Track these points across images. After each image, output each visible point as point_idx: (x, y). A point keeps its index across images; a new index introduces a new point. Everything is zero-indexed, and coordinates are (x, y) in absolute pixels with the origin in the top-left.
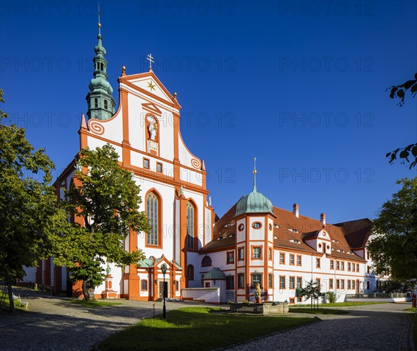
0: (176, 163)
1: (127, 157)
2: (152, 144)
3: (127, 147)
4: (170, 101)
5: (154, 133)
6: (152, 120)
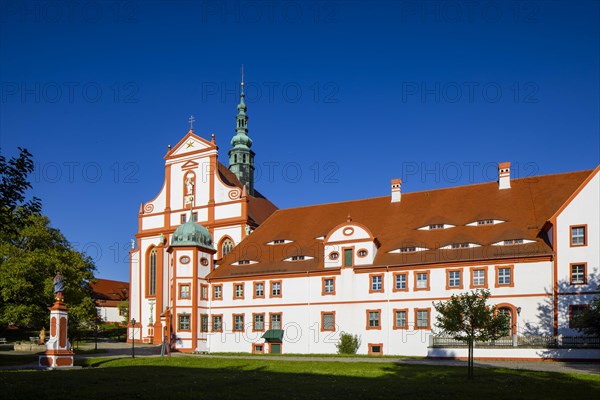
0: (212, 205)
1: (167, 221)
2: (188, 198)
3: (168, 212)
4: (207, 146)
5: (190, 187)
6: (190, 176)
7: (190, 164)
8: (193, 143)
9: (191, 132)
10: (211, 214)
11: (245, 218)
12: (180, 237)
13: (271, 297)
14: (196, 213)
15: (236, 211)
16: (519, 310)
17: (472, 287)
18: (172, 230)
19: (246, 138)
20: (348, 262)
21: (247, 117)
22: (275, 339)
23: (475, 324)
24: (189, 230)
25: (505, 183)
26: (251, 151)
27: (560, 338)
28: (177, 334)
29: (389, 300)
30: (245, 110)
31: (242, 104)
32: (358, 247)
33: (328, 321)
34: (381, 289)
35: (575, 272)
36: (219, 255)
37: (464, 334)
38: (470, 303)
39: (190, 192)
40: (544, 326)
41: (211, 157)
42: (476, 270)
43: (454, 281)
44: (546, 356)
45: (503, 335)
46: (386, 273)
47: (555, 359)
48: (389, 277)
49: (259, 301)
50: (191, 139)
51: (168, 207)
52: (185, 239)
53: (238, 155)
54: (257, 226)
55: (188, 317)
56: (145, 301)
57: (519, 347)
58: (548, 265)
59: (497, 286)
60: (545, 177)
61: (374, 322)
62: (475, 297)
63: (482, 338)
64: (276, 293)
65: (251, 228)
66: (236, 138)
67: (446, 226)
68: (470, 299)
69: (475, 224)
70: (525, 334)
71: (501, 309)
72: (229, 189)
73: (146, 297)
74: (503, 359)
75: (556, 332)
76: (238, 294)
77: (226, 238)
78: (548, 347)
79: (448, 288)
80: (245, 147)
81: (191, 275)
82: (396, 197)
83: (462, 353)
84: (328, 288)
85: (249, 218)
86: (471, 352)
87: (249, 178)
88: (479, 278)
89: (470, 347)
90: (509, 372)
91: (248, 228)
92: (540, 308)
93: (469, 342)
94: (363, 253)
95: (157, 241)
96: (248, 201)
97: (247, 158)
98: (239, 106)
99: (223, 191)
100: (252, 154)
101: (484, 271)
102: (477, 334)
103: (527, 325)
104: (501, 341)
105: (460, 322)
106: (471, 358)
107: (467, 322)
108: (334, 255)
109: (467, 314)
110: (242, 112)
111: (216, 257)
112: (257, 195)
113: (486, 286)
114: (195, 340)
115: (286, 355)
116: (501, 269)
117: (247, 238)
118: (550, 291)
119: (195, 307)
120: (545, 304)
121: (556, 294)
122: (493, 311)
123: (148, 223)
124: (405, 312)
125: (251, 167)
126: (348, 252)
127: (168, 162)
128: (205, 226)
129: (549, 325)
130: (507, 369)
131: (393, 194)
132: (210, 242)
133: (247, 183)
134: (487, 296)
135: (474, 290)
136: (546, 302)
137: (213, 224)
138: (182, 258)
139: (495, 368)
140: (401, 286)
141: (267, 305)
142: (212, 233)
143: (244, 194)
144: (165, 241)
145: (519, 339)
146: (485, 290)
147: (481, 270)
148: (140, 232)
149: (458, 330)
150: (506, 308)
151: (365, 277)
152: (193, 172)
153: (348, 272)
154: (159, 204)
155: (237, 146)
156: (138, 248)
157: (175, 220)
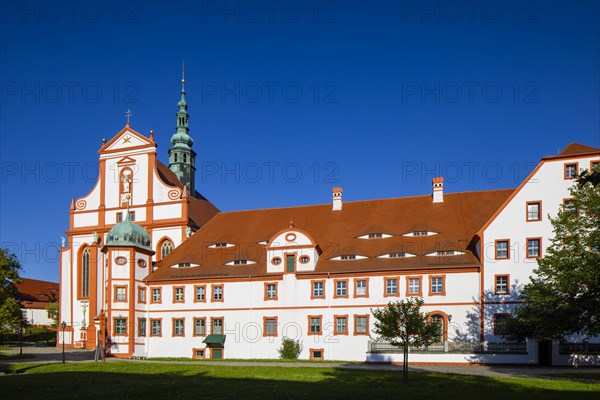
0: (150, 204)
1: (102, 219)
2: (124, 196)
3: (102, 210)
4: (145, 143)
5: (126, 185)
6: (127, 173)
7: (127, 160)
8: (129, 139)
9: (127, 126)
10: (150, 214)
11: (185, 219)
12: (116, 237)
13: (212, 301)
14: (133, 212)
15: (176, 211)
16: (450, 317)
17: (407, 295)
18: (107, 229)
19: (187, 137)
20: (290, 268)
21: (187, 116)
22: (216, 344)
23: (410, 331)
24: (126, 229)
25: (438, 197)
26: (192, 151)
27: (485, 344)
28: (112, 338)
29: (330, 307)
30: (186, 108)
31: (183, 102)
32: (300, 253)
33: (270, 326)
34: (322, 295)
35: (499, 282)
36: (158, 257)
37: (399, 340)
38: (405, 311)
39: (127, 190)
40: (473, 332)
41: (149, 154)
42: (411, 279)
43: (391, 289)
44: (473, 361)
45: (436, 341)
46: (327, 280)
47: (481, 364)
48: (330, 284)
49: (200, 305)
50: (128, 134)
51: (102, 204)
52: (121, 239)
53: (178, 154)
54: (198, 228)
55: (124, 320)
56: (77, 304)
57: (450, 352)
58: (476, 275)
59: (430, 295)
60: (475, 194)
61: (315, 328)
62: (410, 304)
63: (417, 343)
64: (217, 297)
65: (192, 230)
66: (177, 136)
67: (384, 236)
68: (405, 307)
69: (411, 235)
70: (455, 340)
71: (433, 316)
72: (169, 189)
73: (79, 299)
74: (435, 364)
75: (482, 338)
76: (178, 297)
77: (165, 239)
78: (475, 352)
79: (385, 296)
80: (186, 146)
81: (128, 277)
82: (338, 205)
83: (398, 358)
84: (271, 293)
85: (190, 220)
86: (406, 357)
87: (190, 178)
88: (414, 286)
89: (406, 352)
90: (440, 376)
91: (188, 230)
92: (468, 316)
93: (404, 348)
94: (305, 259)
95: (91, 239)
96: (188, 203)
97: (188, 158)
98: (179, 103)
99: (162, 191)
100: (193, 154)
101: (419, 280)
102: (412, 339)
103: (457, 332)
104: (433, 347)
105: (397, 328)
106: (406, 363)
107: (403, 329)
108: (276, 261)
109: (402, 321)
110: (183, 110)
111: (154, 258)
112: (198, 196)
113: (420, 294)
114: (132, 344)
115: (227, 360)
116: (434, 278)
117: (188, 240)
118: (477, 301)
119: (132, 310)
120: (473, 312)
121: (483, 303)
122: (426, 318)
123: (80, 221)
124: (345, 318)
125: (192, 167)
126: (290, 258)
127: (102, 156)
128: (143, 226)
129: (476, 332)
130: (438, 373)
131: (334, 202)
132: (149, 243)
133: (188, 184)
134: (420, 303)
135: (409, 298)
136: (474, 310)
137: (152, 225)
138: (118, 258)
139: (428, 372)
140: (341, 292)
141: (209, 309)
142: (150, 233)
143: (185, 195)
144: (100, 240)
145: (450, 344)
146: (419, 298)
147: (416, 279)
148: (71, 230)
149: (394, 336)
150: (438, 316)
151: (307, 283)
152: (130, 169)
153: (290, 278)
154: (92, 200)
155: (177, 145)
156: (69, 246)
157: (110, 218)
